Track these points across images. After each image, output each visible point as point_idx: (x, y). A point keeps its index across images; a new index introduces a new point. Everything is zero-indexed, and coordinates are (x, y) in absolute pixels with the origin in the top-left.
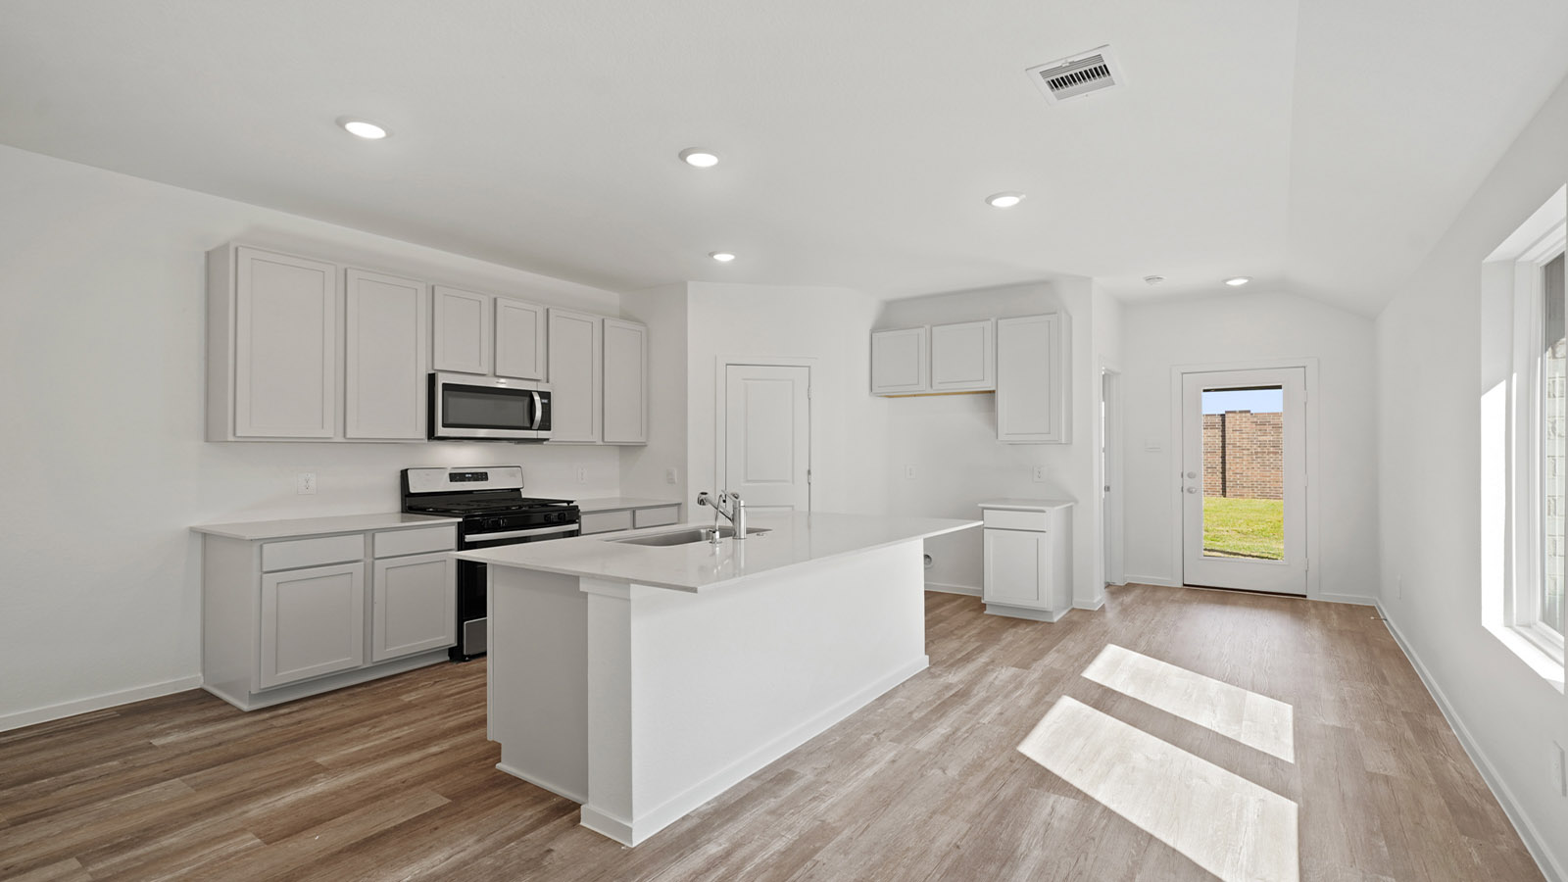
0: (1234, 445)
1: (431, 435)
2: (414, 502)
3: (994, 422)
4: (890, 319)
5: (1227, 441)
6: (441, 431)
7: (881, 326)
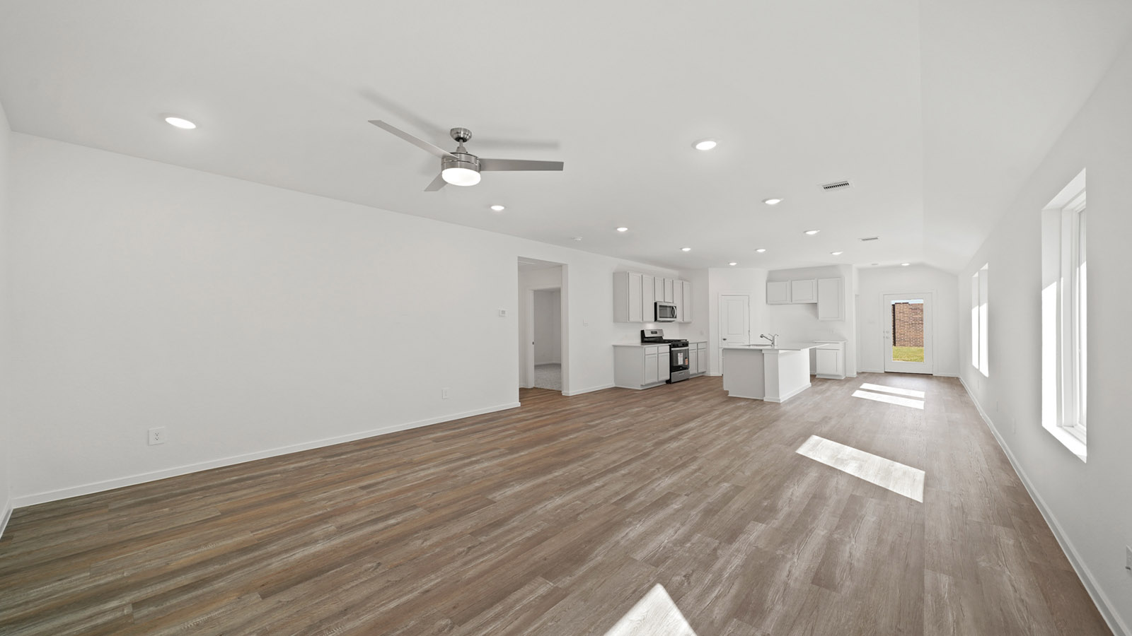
0: (900, 320)
1: (656, 319)
2: (646, 340)
3: (817, 315)
4: (771, 278)
5: (896, 318)
6: (658, 319)
7: (769, 280)
